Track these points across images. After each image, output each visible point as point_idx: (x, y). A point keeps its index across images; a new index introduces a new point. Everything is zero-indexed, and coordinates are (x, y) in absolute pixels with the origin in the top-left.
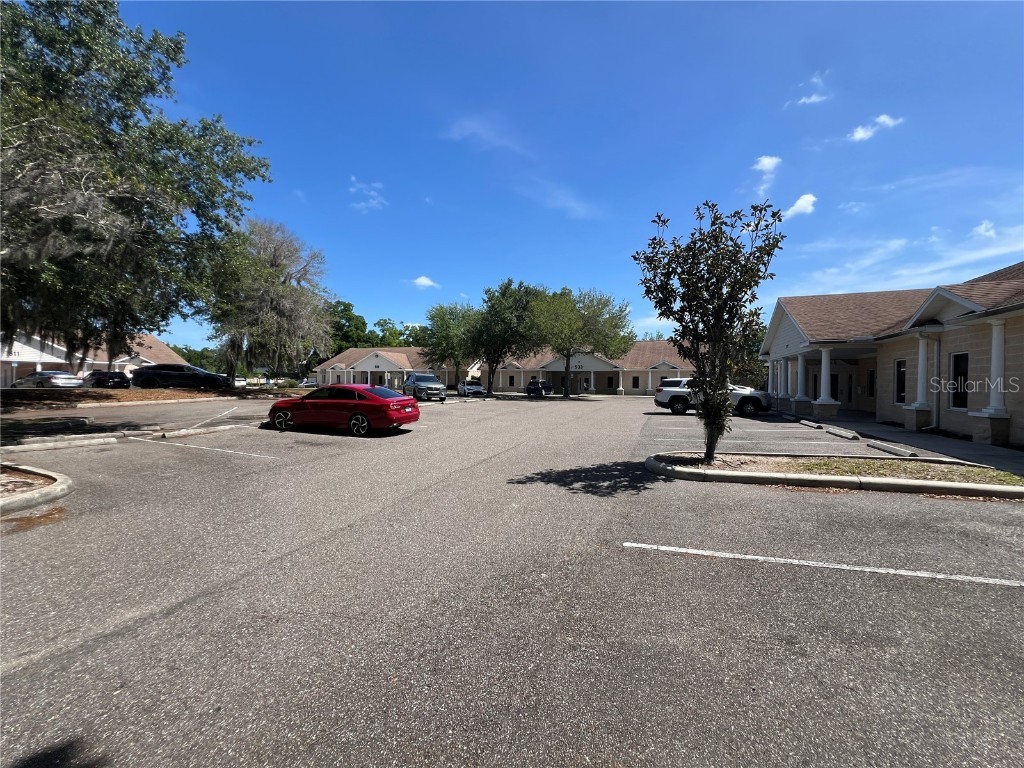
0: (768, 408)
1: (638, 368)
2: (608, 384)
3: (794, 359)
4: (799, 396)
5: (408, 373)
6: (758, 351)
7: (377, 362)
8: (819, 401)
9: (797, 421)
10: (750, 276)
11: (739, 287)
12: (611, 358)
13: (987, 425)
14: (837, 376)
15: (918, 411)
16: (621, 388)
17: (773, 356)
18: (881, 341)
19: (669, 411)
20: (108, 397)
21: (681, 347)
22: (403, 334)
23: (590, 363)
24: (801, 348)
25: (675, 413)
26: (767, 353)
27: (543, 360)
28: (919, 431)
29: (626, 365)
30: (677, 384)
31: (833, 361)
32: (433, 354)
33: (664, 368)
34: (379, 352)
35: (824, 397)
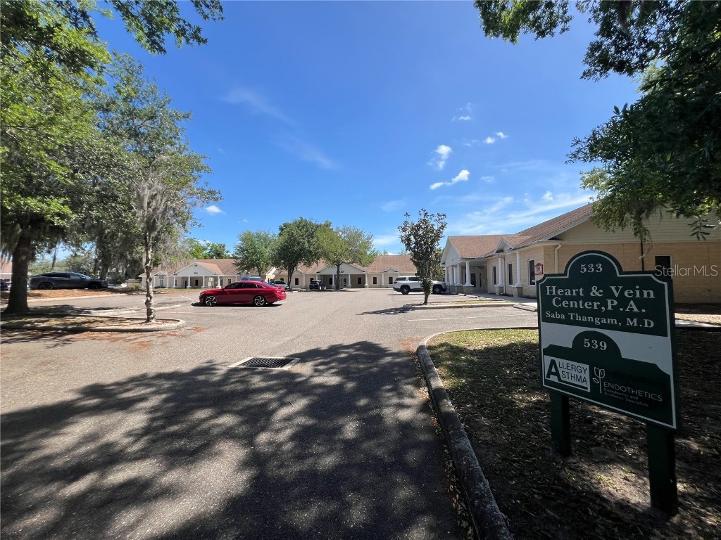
0: (445, 290)
1: (376, 272)
2: (359, 282)
3: (456, 266)
4: (458, 284)
5: (221, 277)
6: (440, 262)
7: (196, 269)
8: (466, 285)
9: (457, 294)
10: (437, 237)
11: (433, 242)
12: (364, 266)
13: (516, 290)
14: (474, 274)
15: (499, 287)
16: (366, 284)
17: (446, 265)
18: (488, 258)
19: (401, 293)
20: (39, 295)
21: (414, 262)
22: (206, 249)
23: (348, 270)
24: (459, 261)
25: (404, 294)
26: (444, 264)
27: (320, 267)
28: (500, 295)
29: (369, 271)
30: (404, 279)
31: (471, 267)
32: (242, 264)
33: (391, 272)
34: (198, 263)
35: (468, 284)
